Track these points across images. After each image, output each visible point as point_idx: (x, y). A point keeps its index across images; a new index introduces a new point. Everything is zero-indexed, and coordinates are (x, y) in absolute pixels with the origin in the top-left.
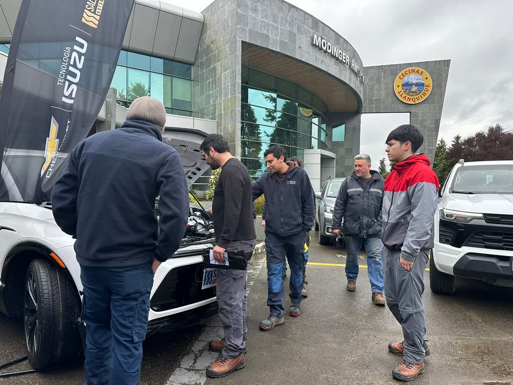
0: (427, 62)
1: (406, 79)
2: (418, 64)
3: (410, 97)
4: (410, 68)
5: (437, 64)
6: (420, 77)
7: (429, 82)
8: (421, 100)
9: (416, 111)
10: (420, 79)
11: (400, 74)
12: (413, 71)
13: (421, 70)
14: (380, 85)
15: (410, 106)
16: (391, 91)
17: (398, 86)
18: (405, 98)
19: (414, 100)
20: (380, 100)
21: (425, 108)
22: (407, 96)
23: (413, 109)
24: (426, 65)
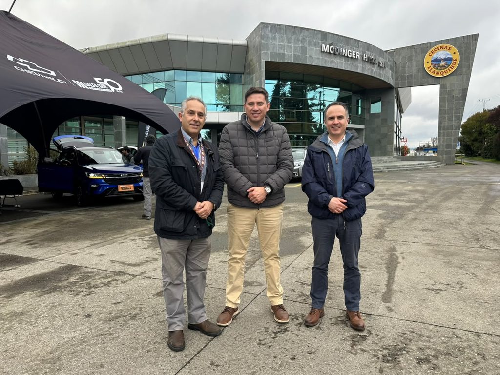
0: (456, 38)
1: (435, 56)
2: (447, 41)
3: (438, 71)
4: (439, 46)
5: (465, 39)
6: (448, 52)
7: (457, 56)
8: (449, 73)
9: (445, 83)
10: (448, 54)
11: (429, 52)
12: (442, 48)
13: (449, 46)
14: (412, 63)
15: (439, 79)
16: (421, 67)
17: (428, 62)
18: (434, 72)
19: (442, 73)
20: (411, 76)
21: (454, 79)
22: (436, 71)
23: (442, 81)
24: (455, 41)
